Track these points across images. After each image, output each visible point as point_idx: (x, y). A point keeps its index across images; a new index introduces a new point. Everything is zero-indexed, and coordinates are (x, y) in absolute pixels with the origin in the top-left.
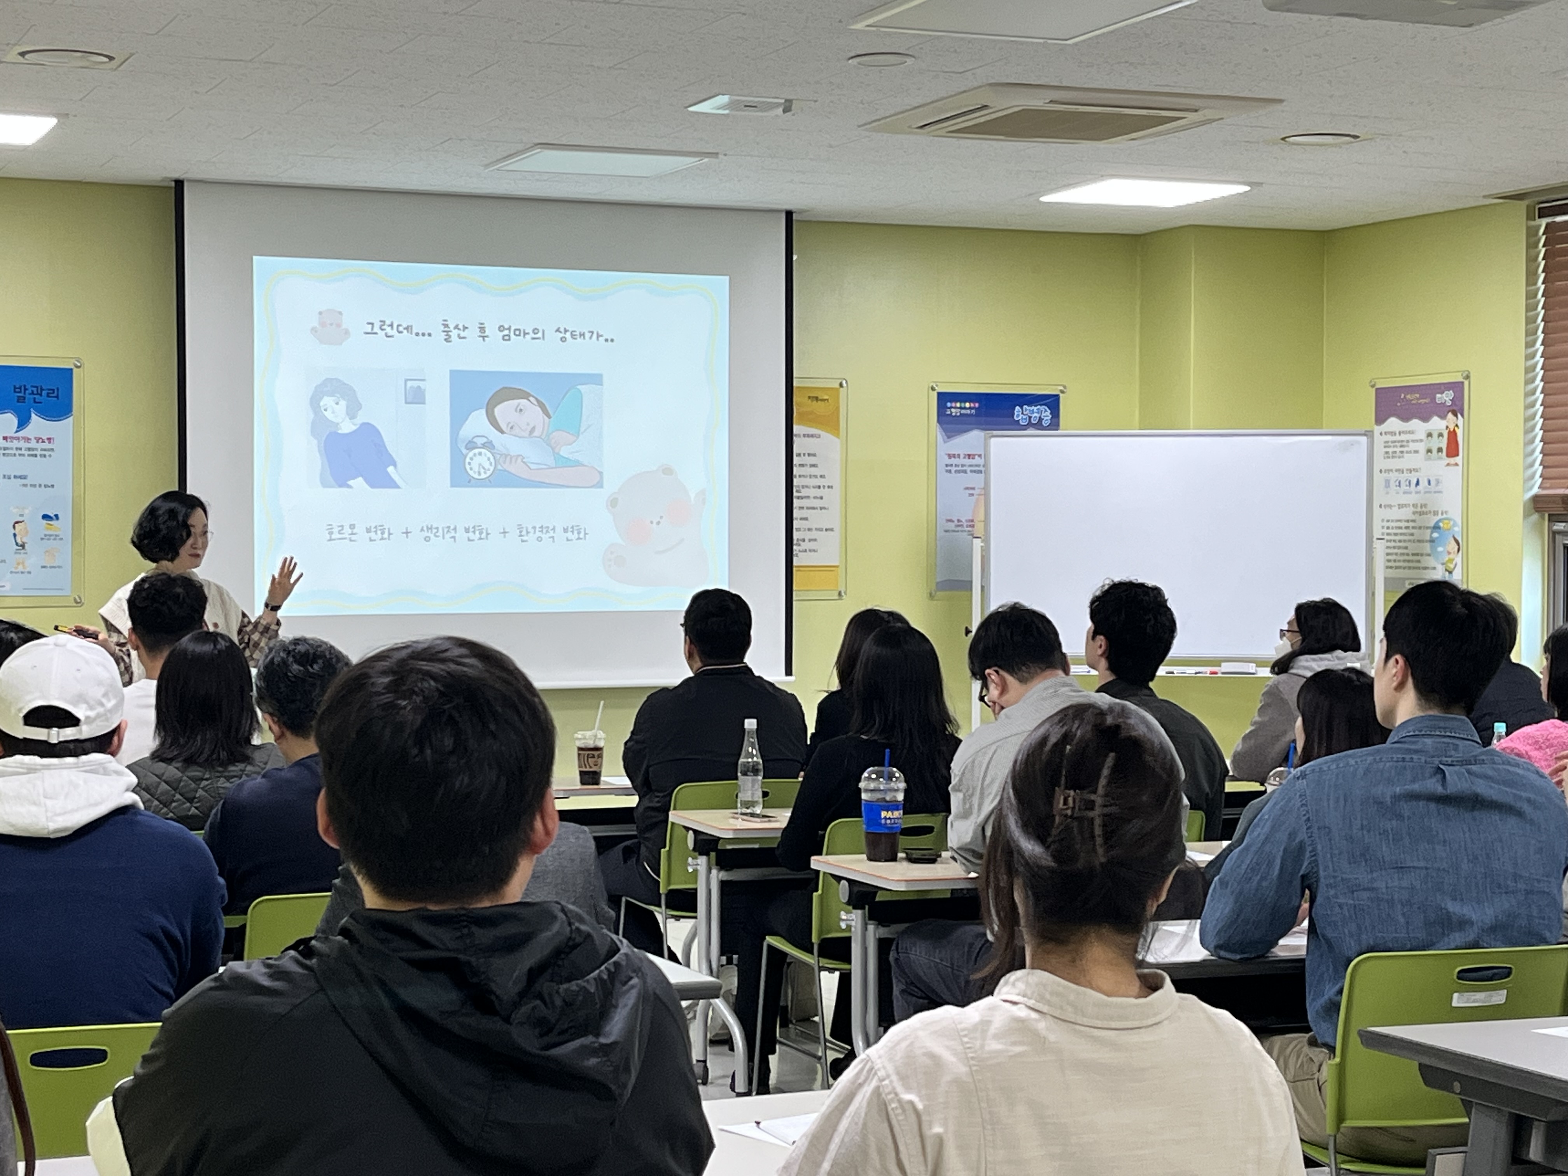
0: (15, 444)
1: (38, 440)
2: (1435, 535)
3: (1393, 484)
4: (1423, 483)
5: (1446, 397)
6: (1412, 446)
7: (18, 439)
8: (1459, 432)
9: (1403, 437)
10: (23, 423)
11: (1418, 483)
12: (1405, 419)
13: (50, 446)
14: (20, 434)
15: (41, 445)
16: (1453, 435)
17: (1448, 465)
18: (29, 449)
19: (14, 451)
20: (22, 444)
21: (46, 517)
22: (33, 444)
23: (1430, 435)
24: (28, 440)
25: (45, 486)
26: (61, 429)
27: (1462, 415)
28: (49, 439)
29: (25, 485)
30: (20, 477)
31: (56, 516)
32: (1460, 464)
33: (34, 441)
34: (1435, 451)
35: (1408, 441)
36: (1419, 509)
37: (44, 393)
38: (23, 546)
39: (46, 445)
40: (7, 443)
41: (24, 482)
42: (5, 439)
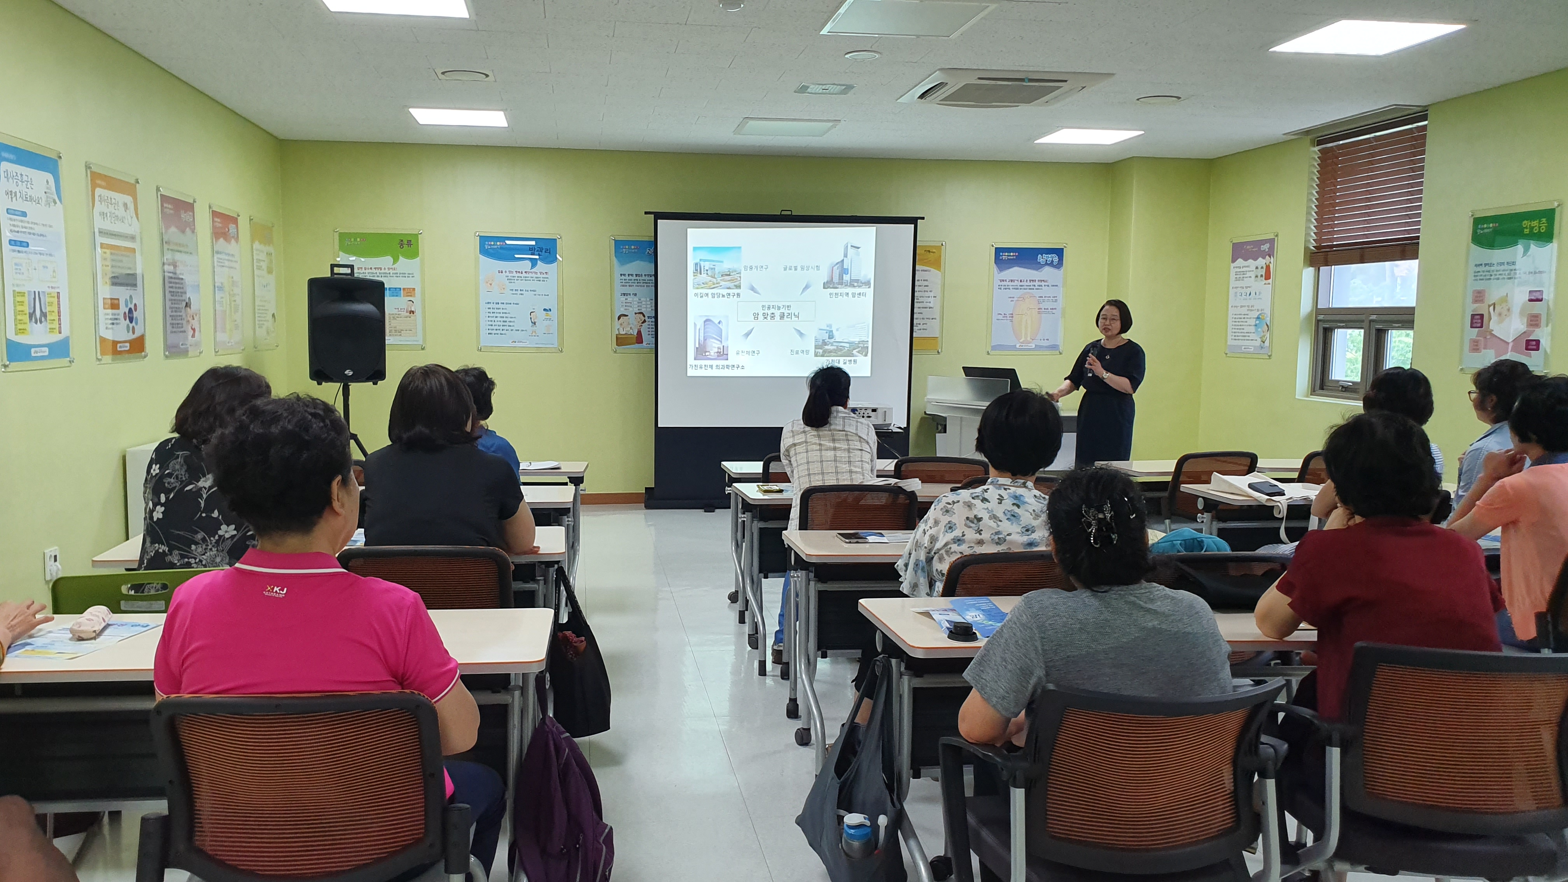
0: (531, 276)
1: (541, 273)
2: (1257, 322)
3: (1238, 294)
4: (1253, 294)
5: (1265, 247)
6: (1248, 274)
7: (531, 272)
8: (1271, 266)
9: (1245, 269)
10: (534, 265)
11: (1250, 294)
12: (1246, 260)
13: (547, 276)
14: (532, 270)
15: (542, 276)
16: (1268, 267)
17: (1265, 284)
18: (537, 278)
19: (530, 279)
20: (534, 275)
21: (545, 310)
22: (539, 275)
23: (1257, 268)
24: (536, 273)
26: (551, 269)
27: (1273, 257)
28: (546, 273)
29: (535, 295)
30: (533, 291)
31: (550, 309)
32: (1271, 283)
33: (539, 274)
34: (1259, 276)
35: (1246, 271)
36: (1250, 308)
37: (544, 251)
38: (535, 323)
39: (545, 276)
40: (527, 275)
41: (535, 293)
42: (526, 272)
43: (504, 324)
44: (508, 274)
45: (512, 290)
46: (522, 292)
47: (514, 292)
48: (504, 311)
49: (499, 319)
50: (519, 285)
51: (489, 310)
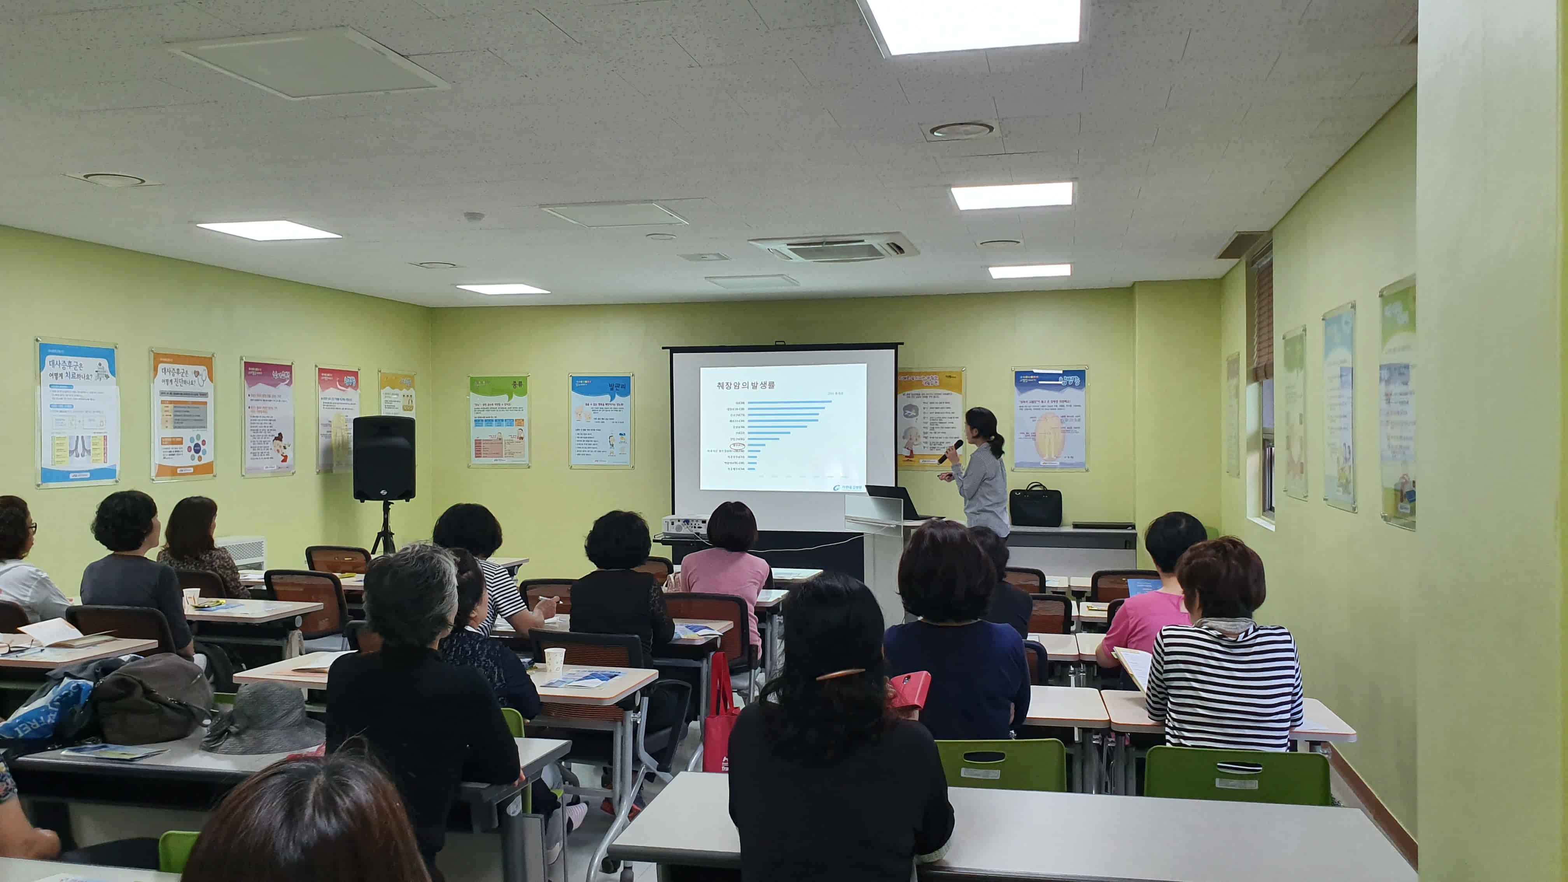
0: (610, 406)
1: (618, 404)
7: (611, 404)
10: (612, 398)
13: (622, 407)
14: (612, 402)
15: (619, 407)
18: (615, 408)
19: (610, 409)
20: (613, 406)
21: (621, 434)
22: (616, 406)
24: (614, 405)
25: (621, 422)
26: (626, 400)
28: (622, 404)
29: (614, 422)
30: (612, 419)
31: (625, 434)
37: (620, 386)
38: (613, 445)
39: (621, 407)
40: (607, 406)
42: (606, 404)
43: (590, 446)
44: (593, 406)
45: (596, 419)
46: (603, 421)
47: (597, 420)
48: (590, 436)
49: (586, 442)
50: (602, 414)
51: (578, 436)
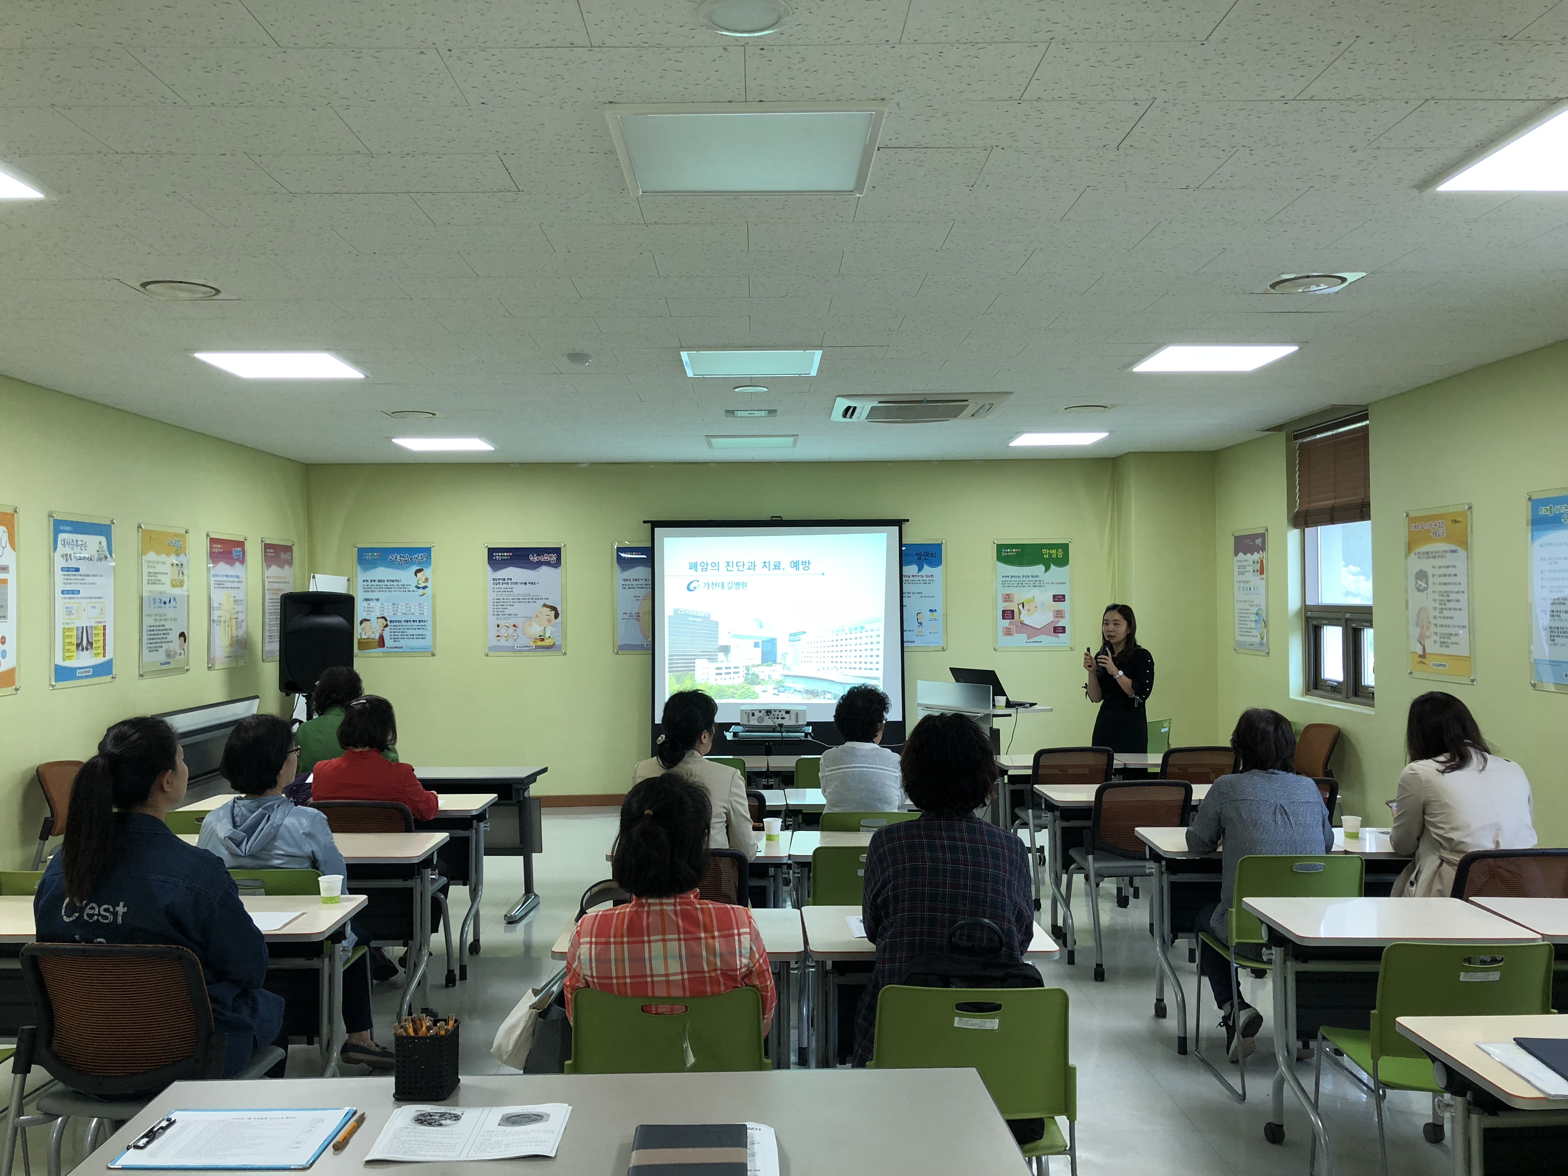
0: (917, 578)
1: (927, 576)
7: (918, 576)
10: (920, 569)
13: (933, 579)
14: (919, 574)
20: (920, 578)
22: (925, 578)
24: (922, 576)
25: (931, 597)
26: (936, 571)
28: (932, 576)
29: (922, 597)
30: (919, 593)
33: (925, 577)
37: (929, 555)
38: (921, 624)
39: (930, 578)
40: (914, 579)
41: (921, 595)
42: (913, 576)
46: (909, 595)
